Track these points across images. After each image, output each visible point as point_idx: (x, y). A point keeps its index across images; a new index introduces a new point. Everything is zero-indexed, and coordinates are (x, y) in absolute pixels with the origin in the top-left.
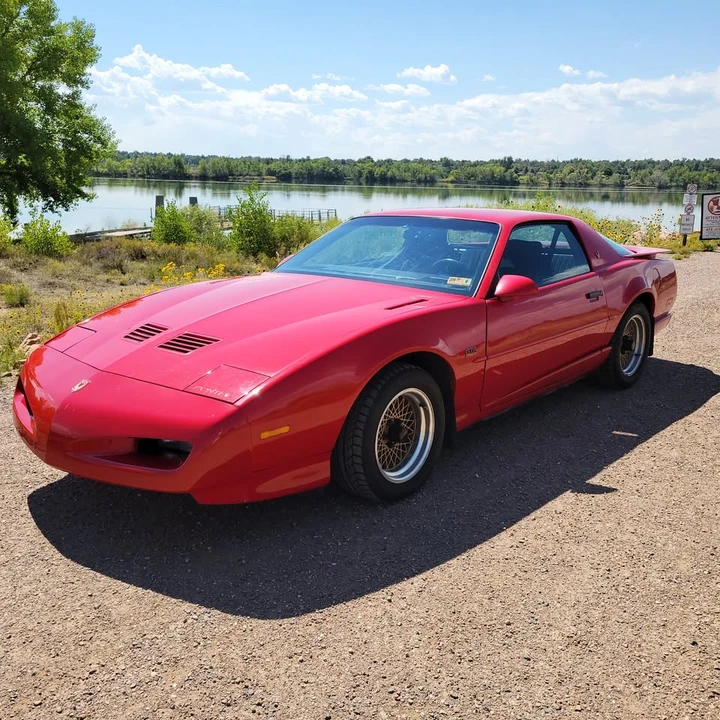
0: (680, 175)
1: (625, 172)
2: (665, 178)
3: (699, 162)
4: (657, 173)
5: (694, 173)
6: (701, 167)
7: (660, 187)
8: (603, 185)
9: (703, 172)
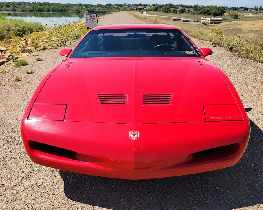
0: (36, 7)
1: (14, 6)
2: (31, 8)
3: (41, 3)
4: (27, 7)
5: (41, 7)
6: (42, 5)
7: (30, 11)
8: (7, 10)
9: (44, 6)
